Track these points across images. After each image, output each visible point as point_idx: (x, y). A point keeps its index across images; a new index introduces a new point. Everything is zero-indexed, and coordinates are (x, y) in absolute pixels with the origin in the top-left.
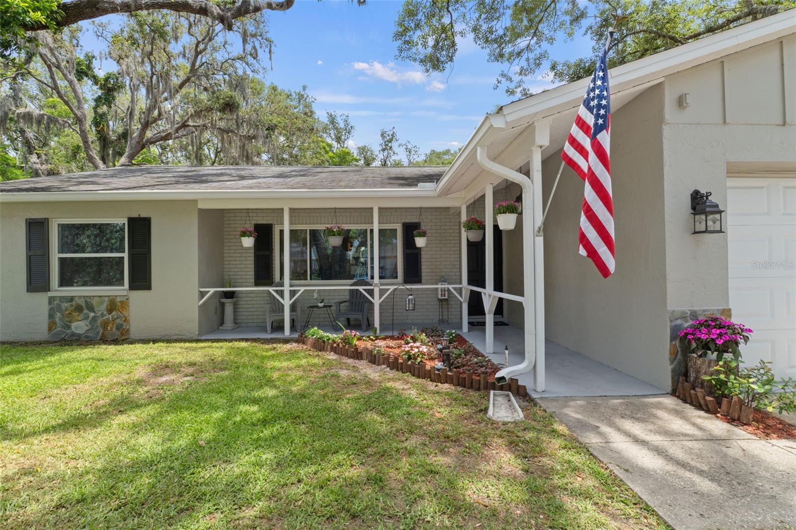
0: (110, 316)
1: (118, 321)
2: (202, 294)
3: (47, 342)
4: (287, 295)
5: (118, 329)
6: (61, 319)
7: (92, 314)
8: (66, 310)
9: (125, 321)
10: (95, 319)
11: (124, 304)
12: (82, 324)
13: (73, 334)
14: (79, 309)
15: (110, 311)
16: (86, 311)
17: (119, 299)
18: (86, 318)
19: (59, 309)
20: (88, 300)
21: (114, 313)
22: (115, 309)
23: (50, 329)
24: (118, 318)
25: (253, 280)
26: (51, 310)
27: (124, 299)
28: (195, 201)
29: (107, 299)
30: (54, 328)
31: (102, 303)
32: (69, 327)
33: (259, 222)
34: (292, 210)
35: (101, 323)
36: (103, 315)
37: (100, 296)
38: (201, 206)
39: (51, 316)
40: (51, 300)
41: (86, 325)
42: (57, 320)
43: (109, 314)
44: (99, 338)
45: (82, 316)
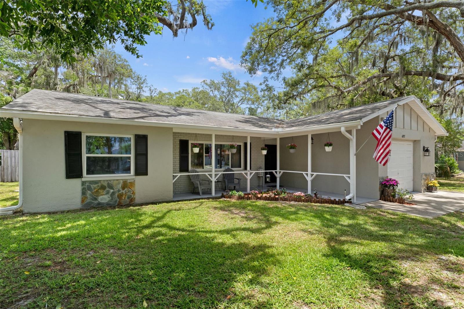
0: (124, 191)
1: (129, 193)
2: (174, 177)
3: (81, 210)
4: (213, 176)
5: (128, 198)
6: (90, 195)
7: (112, 191)
8: (94, 189)
9: (132, 194)
10: (113, 193)
11: (132, 184)
12: (106, 197)
13: (99, 204)
14: (103, 188)
15: (123, 188)
16: (107, 189)
17: (129, 181)
18: (108, 193)
19: (89, 188)
20: (110, 182)
21: (126, 189)
22: (127, 187)
23: (83, 201)
24: (129, 192)
25: (179, 169)
26: (83, 189)
27: (132, 181)
28: (172, 128)
29: (122, 181)
30: (85, 200)
31: (119, 184)
32: (96, 199)
33: (182, 139)
34: (216, 135)
35: (118, 196)
36: (119, 191)
37: (117, 180)
38: (174, 131)
39: (84, 193)
40: (83, 183)
41: (109, 197)
42: (88, 196)
43: (123, 190)
44: (117, 204)
45: (105, 192)
